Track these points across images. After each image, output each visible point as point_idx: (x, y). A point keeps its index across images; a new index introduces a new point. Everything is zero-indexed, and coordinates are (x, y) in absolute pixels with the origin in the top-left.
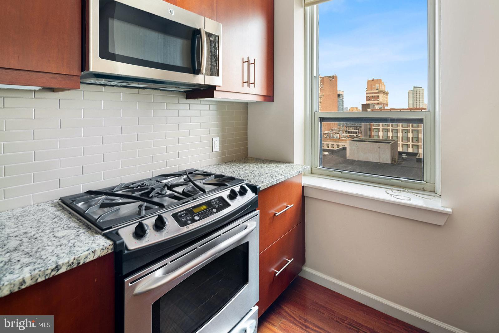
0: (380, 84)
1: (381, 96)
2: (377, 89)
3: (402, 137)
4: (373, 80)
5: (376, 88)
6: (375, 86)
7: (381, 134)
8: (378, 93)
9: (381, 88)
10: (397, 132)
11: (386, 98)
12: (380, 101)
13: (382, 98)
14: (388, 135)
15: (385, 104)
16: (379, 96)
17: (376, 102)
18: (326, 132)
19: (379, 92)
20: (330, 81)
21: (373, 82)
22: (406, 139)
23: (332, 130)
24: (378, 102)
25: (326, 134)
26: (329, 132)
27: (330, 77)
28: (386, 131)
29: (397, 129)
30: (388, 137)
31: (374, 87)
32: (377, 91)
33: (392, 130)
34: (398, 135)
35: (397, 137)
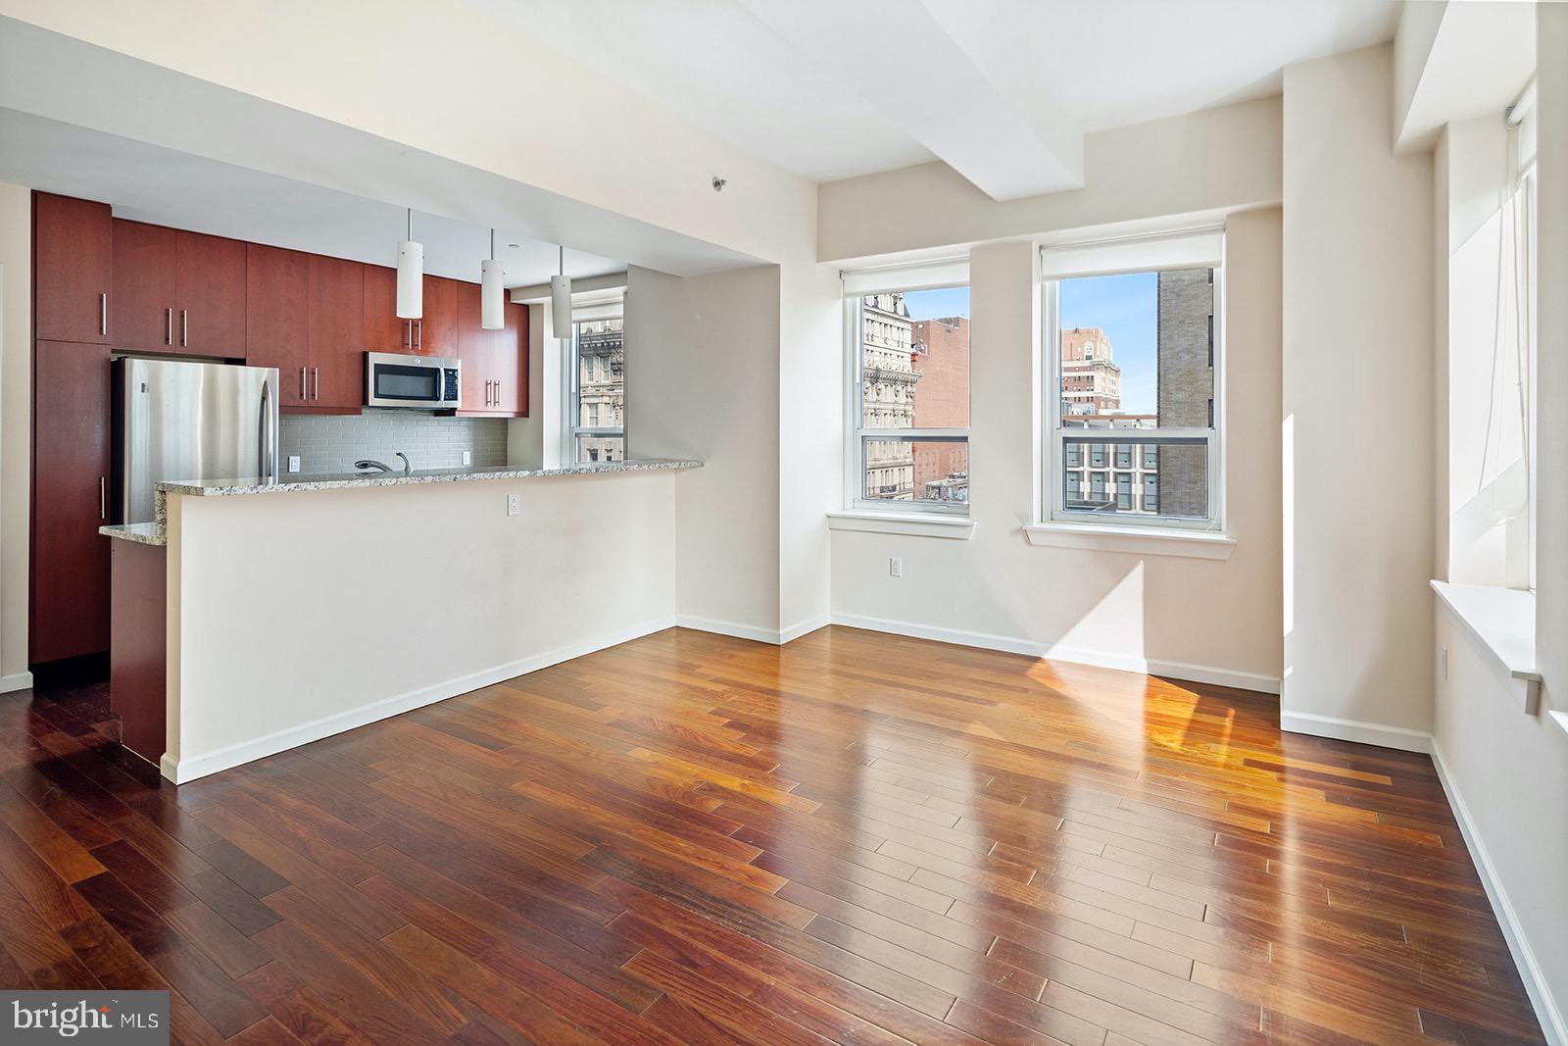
0: (1095, 342)
1: (1098, 375)
2: (1089, 358)
3: (1143, 497)
4: (1076, 331)
5: (1086, 354)
6: (1082, 347)
7: (1085, 487)
8: (1090, 368)
9: (1098, 353)
10: (1129, 482)
11: (1113, 383)
12: (1095, 391)
13: (1102, 384)
14: (1104, 489)
15: (1111, 400)
16: (1092, 377)
17: (1084, 394)
18: (935, 483)
19: (1094, 365)
20: (948, 334)
21: (1077, 335)
22: (1153, 500)
23: (953, 477)
24: (1090, 394)
25: (933, 488)
26: (944, 482)
27: (948, 321)
28: (1100, 477)
29: (1129, 474)
30: (1104, 494)
31: (1079, 350)
32: (1087, 363)
33: (1116, 474)
34: (1130, 490)
35: (1130, 495)
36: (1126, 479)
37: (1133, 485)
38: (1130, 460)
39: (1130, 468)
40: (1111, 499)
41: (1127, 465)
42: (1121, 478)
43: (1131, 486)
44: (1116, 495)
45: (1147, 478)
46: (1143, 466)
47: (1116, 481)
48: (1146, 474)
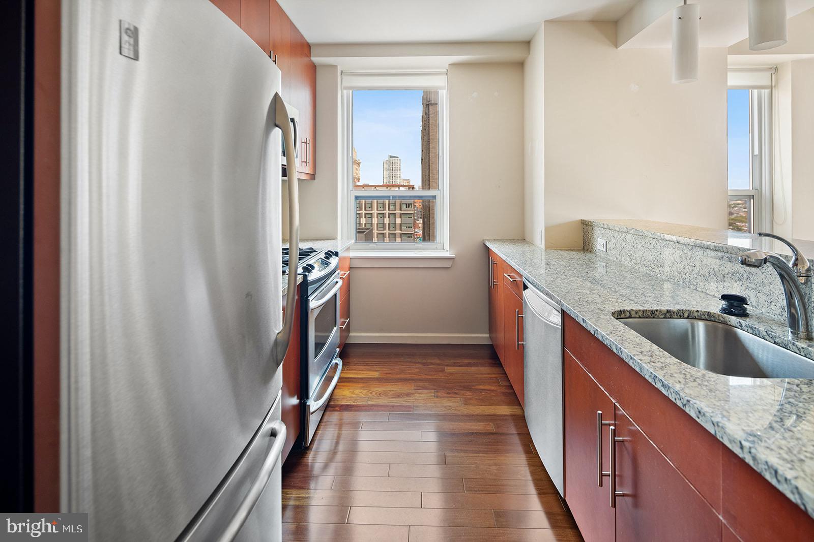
3: (377, 224)
10: (371, 217)
11: (357, 170)
22: (382, 227)
29: (371, 214)
34: (372, 222)
35: (372, 224)
36: (370, 216)
37: (373, 219)
38: (371, 207)
39: (372, 211)
40: (363, 226)
41: (370, 209)
42: (367, 216)
43: (372, 220)
44: (365, 224)
45: (379, 216)
46: (377, 210)
47: (365, 217)
48: (379, 213)
